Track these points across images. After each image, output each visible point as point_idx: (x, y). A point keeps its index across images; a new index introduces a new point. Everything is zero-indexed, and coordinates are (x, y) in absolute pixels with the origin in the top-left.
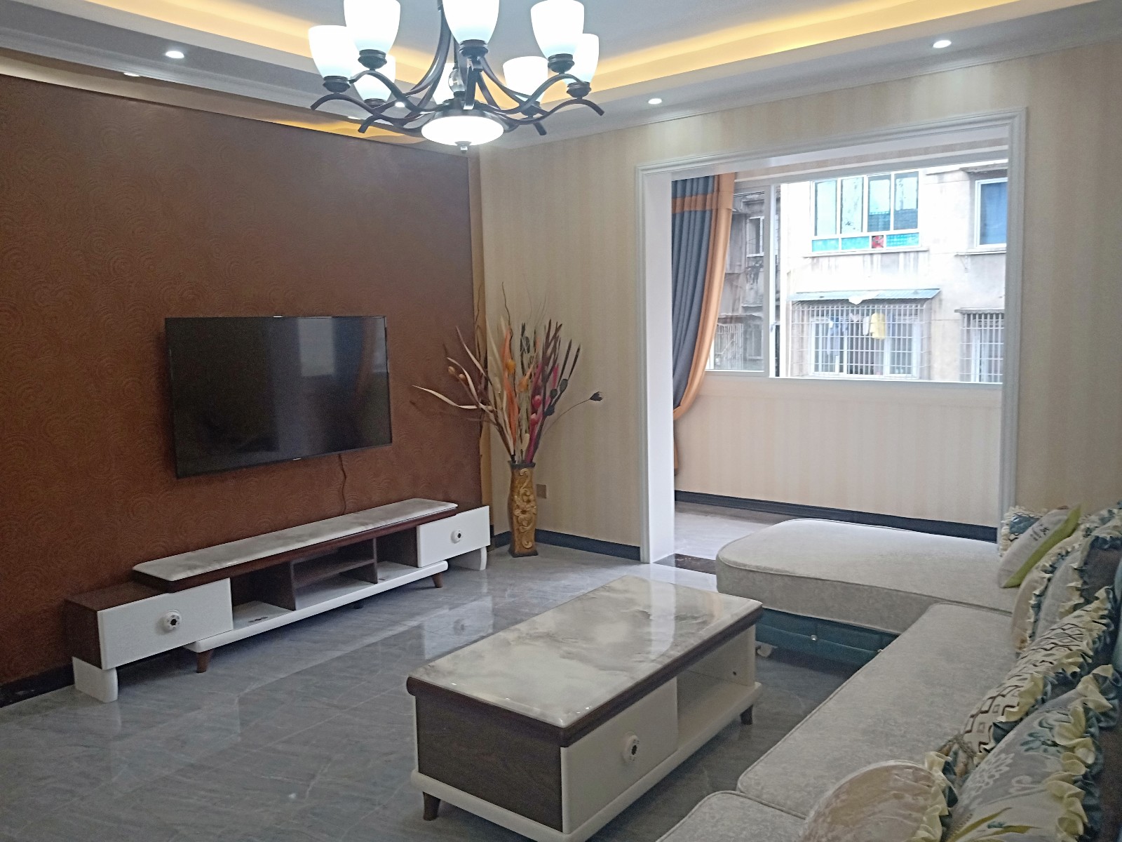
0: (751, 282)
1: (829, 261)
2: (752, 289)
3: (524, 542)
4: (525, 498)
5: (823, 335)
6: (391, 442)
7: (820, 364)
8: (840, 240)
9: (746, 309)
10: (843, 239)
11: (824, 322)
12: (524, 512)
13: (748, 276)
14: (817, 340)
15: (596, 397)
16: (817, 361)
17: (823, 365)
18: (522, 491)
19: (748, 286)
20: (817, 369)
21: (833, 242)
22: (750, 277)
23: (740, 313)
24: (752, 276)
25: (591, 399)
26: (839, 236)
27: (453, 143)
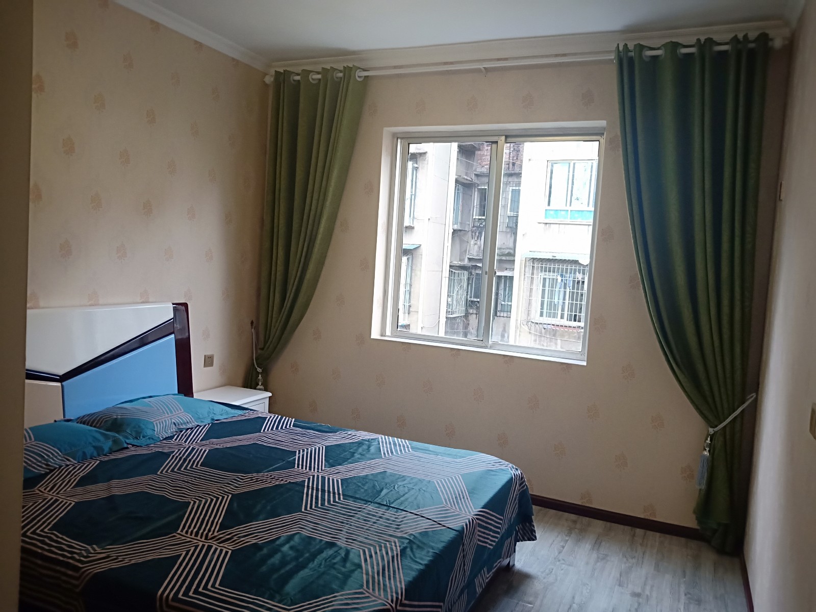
0: (476, 239)
1: (559, 227)
2: (475, 244)
5: (549, 288)
7: (545, 311)
8: (569, 211)
9: (470, 259)
10: (571, 211)
11: (551, 277)
13: (474, 234)
14: (543, 291)
16: (542, 308)
17: (547, 312)
19: (472, 242)
20: (541, 315)
21: (563, 213)
22: (475, 234)
23: (466, 262)
24: (477, 234)
26: (568, 208)
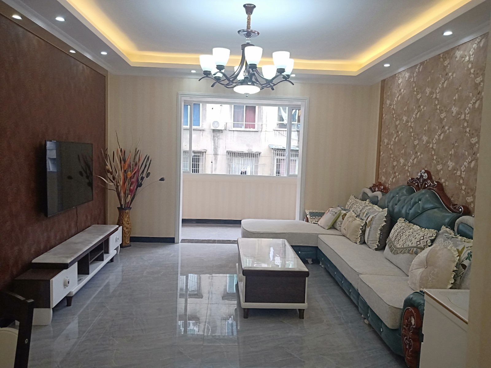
3: (126, 241)
4: (127, 223)
6: (93, 200)
12: (127, 228)
15: (162, 179)
18: (126, 219)
25: (160, 180)
27: (243, 93)
